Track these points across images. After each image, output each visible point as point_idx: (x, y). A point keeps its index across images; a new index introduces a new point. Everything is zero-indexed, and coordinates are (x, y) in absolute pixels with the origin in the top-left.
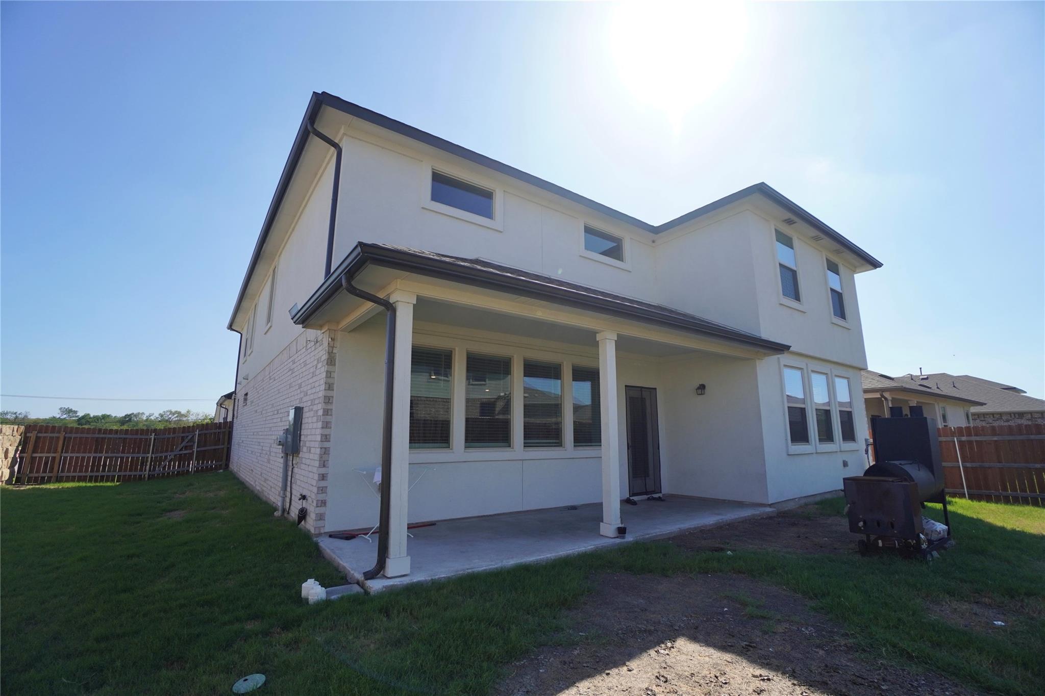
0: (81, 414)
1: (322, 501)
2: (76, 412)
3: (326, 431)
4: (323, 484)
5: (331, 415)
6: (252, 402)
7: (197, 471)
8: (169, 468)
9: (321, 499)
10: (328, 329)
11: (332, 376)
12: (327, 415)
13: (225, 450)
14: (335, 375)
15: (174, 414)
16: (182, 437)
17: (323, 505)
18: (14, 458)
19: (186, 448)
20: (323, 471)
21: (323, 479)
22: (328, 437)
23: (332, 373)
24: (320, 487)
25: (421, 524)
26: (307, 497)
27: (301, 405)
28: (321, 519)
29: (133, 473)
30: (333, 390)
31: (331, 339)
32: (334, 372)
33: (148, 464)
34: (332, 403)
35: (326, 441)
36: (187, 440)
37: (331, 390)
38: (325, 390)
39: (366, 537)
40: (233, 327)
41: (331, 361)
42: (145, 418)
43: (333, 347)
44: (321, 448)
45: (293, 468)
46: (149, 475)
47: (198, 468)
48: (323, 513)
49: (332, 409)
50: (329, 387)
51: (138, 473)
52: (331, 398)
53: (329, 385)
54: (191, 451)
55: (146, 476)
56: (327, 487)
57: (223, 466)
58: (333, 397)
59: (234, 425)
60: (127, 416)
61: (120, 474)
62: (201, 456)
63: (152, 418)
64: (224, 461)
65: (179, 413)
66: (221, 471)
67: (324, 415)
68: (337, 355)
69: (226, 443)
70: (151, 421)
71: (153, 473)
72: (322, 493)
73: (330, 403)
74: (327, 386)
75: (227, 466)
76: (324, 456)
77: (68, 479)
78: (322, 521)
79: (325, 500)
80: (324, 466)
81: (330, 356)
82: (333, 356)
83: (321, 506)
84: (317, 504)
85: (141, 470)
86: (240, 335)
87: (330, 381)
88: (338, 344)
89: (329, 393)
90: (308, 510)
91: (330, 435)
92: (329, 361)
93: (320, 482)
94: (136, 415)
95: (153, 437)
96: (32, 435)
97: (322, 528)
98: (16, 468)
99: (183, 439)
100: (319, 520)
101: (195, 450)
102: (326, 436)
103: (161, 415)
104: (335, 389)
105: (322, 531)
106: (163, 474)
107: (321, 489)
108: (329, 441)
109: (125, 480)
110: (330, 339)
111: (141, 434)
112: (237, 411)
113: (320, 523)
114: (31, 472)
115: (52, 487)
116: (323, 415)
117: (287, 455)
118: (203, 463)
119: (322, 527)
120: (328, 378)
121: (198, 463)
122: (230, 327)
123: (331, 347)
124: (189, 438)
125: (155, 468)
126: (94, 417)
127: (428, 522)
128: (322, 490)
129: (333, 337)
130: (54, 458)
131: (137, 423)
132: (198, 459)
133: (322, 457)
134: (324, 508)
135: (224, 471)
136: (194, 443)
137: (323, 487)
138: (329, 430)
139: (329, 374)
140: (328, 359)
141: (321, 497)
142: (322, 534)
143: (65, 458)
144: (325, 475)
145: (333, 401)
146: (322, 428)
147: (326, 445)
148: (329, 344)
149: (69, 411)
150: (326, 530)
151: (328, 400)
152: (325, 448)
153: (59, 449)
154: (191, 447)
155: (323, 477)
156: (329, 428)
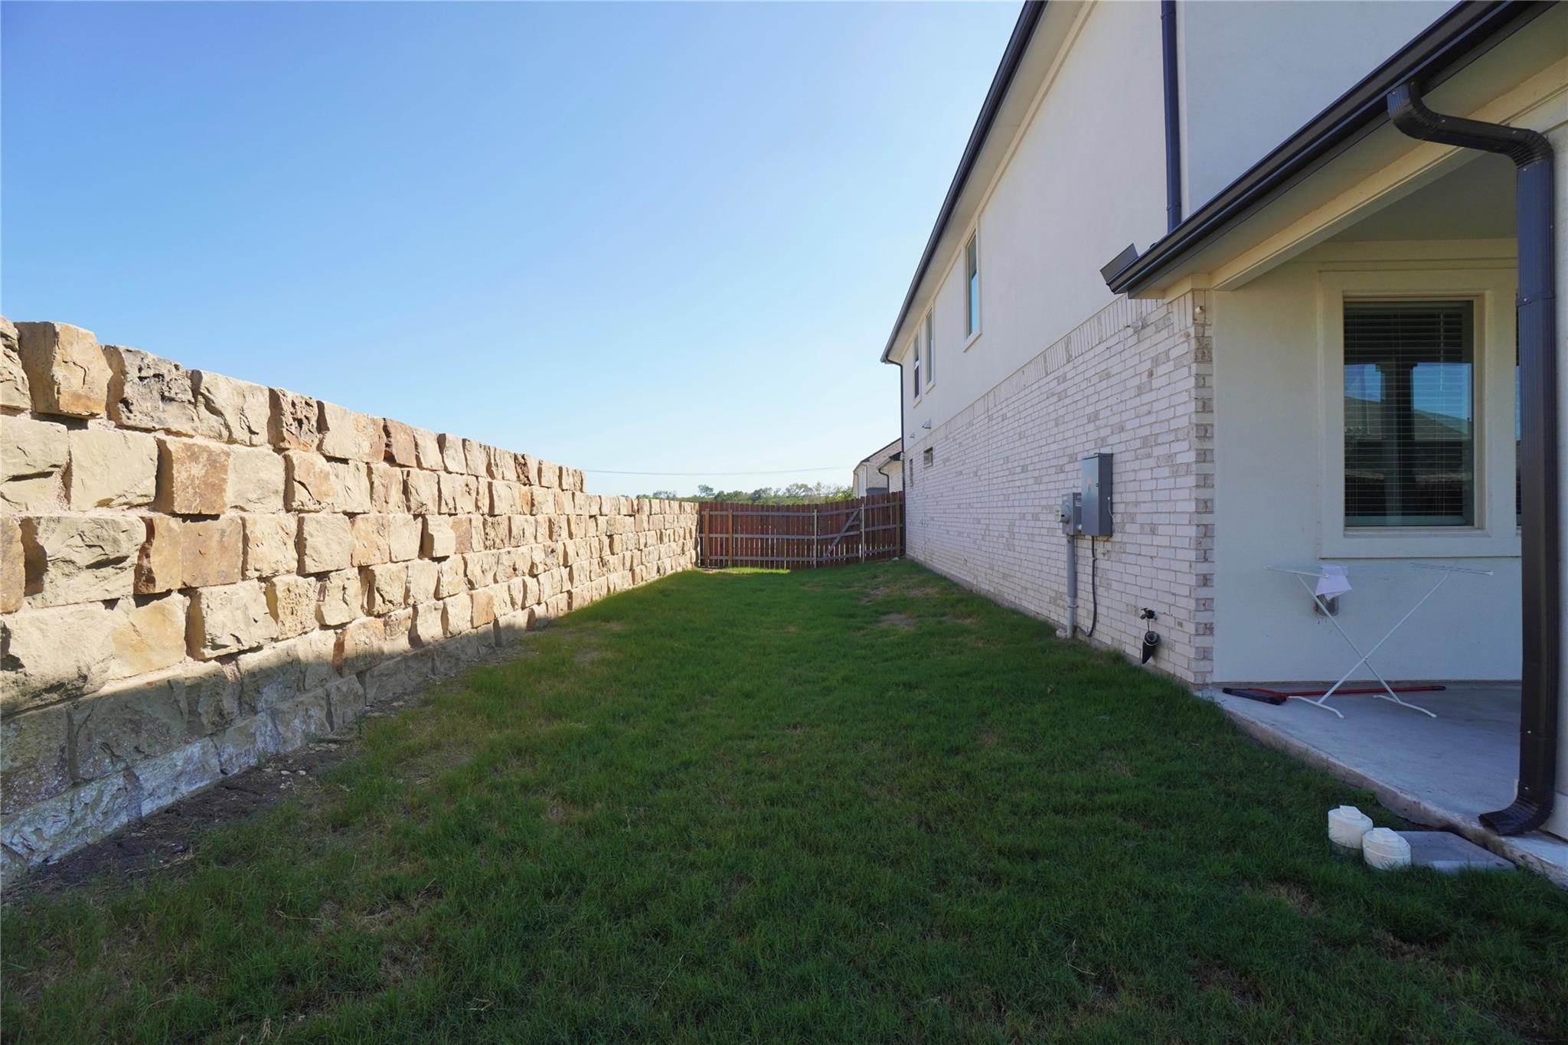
0: (716, 492)
1: (1206, 624)
2: (711, 490)
3: (1205, 494)
4: (1204, 593)
5: (1212, 461)
6: (946, 461)
7: (868, 558)
8: (837, 554)
9: (1204, 621)
10: (1193, 291)
11: (1207, 385)
12: (1204, 461)
13: (898, 530)
14: (1213, 381)
15: (800, 488)
16: (847, 514)
17: (1208, 632)
18: (696, 539)
19: (851, 528)
20: (1204, 568)
21: (1205, 585)
22: (1209, 504)
23: (1207, 378)
24: (1201, 599)
25: (1408, 686)
26: (1156, 613)
27: (1106, 450)
28: (1205, 658)
29: (801, 559)
30: (1212, 411)
31: (1201, 308)
32: (1211, 375)
33: (815, 547)
34: (1211, 437)
35: (1205, 512)
36: (852, 518)
37: (1208, 412)
38: (1197, 412)
39: (1320, 702)
40: (889, 358)
41: (1203, 354)
42: (773, 494)
43: (1203, 326)
44: (1198, 526)
45: (1094, 561)
46: (817, 562)
47: (868, 555)
48: (1208, 648)
49: (1212, 450)
50: (1205, 406)
51: (806, 559)
52: (1208, 427)
53: (1204, 403)
54: (858, 533)
55: (815, 563)
56: (1213, 599)
57: (898, 552)
58: (1212, 425)
59: (907, 496)
60: (756, 492)
61: (788, 559)
62: (871, 539)
63: (780, 493)
64: (898, 545)
65: (806, 486)
66: (897, 558)
67: (1200, 462)
68: (1214, 340)
69: (898, 522)
70: (779, 497)
71: (821, 560)
72: (1206, 610)
73: (1209, 438)
74: (1200, 404)
75: (903, 551)
76: (1204, 540)
77: (745, 564)
78: (1207, 663)
79: (1212, 624)
80: (1206, 560)
81: (1200, 344)
82: (1205, 343)
83: (1204, 635)
84: (1197, 630)
85: (808, 556)
86: (899, 367)
87: (1205, 393)
88: (1213, 317)
89: (1206, 419)
90: (1162, 638)
91: (1212, 500)
92: (1200, 355)
93: (1199, 589)
94: (765, 491)
95: (815, 514)
96: (706, 513)
97: (1208, 675)
98: (699, 549)
99: (848, 516)
100: (1202, 659)
101: (863, 530)
102: (1205, 502)
103: (789, 490)
104: (1215, 409)
105: (1209, 680)
106: (832, 561)
107: (1203, 602)
108: (1212, 512)
109: (794, 566)
110: (1198, 310)
111: (803, 511)
112: (912, 475)
113: (1204, 666)
114: (711, 554)
115: (735, 572)
116: (1197, 462)
117: (1074, 538)
118: (873, 548)
119: (1208, 672)
120: (1200, 387)
121: (868, 548)
122: (886, 359)
123: (1201, 325)
124: (855, 514)
125: (822, 553)
126: (728, 494)
127: (1422, 682)
128: (1204, 605)
129: (1203, 304)
130: (727, 539)
131: (766, 499)
132: (867, 542)
133: (1200, 543)
134: (1210, 638)
135: (900, 558)
136: (861, 521)
137: (1205, 599)
138: (1210, 490)
139: (1201, 381)
140: (1197, 349)
141: (1204, 617)
142: (1207, 684)
143: (737, 539)
144: (1208, 577)
145: (1212, 434)
146: (1197, 486)
147: (1206, 519)
148: (1194, 319)
149: (707, 489)
150: (1216, 678)
151: (1204, 432)
152: (1205, 526)
153: (730, 530)
154: (858, 527)
155: (1205, 580)
156: (1209, 487)
